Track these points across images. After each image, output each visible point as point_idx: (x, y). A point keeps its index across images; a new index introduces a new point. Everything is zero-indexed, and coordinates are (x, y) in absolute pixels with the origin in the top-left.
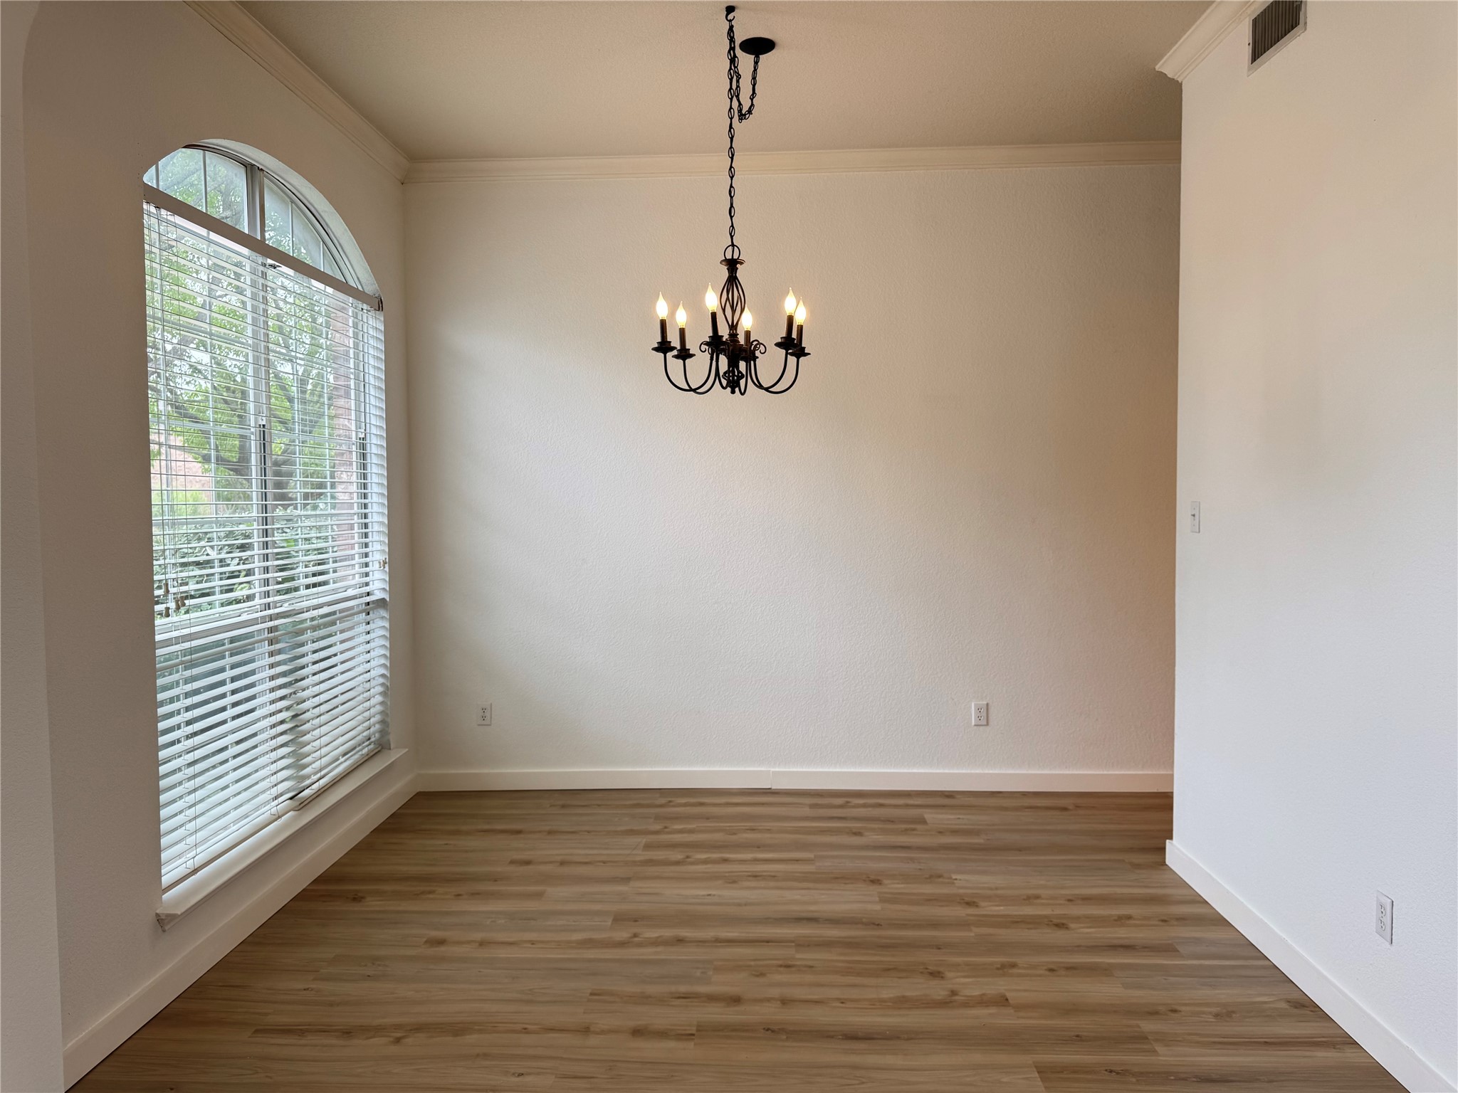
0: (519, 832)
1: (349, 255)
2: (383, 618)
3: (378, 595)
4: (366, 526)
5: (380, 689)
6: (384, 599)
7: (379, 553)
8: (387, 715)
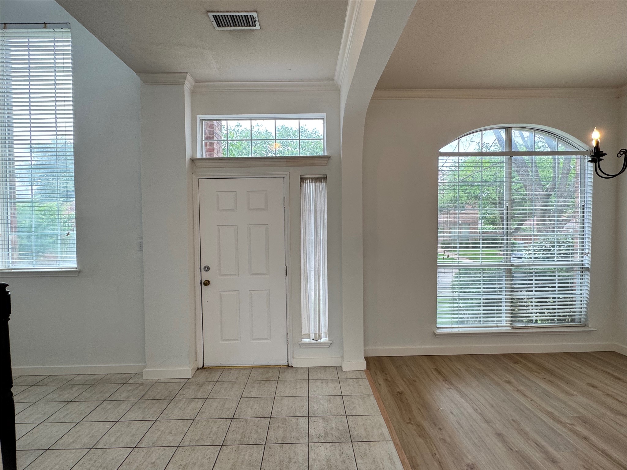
0: (619, 379)
1: (569, 138)
2: (588, 275)
3: (587, 266)
4: (583, 239)
5: (585, 302)
6: (588, 268)
7: (588, 249)
8: (588, 313)
